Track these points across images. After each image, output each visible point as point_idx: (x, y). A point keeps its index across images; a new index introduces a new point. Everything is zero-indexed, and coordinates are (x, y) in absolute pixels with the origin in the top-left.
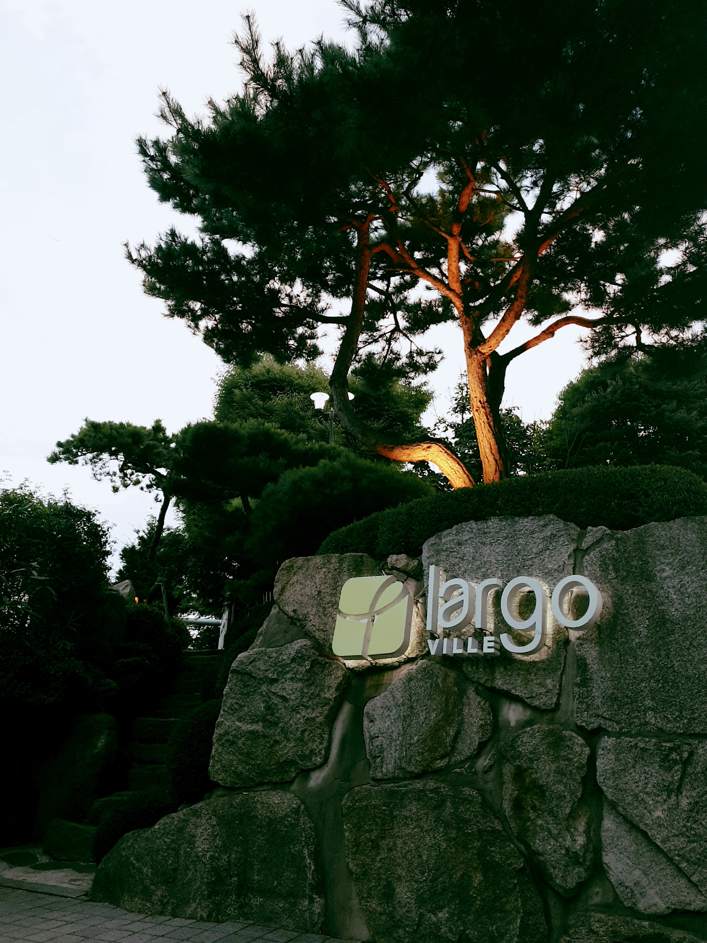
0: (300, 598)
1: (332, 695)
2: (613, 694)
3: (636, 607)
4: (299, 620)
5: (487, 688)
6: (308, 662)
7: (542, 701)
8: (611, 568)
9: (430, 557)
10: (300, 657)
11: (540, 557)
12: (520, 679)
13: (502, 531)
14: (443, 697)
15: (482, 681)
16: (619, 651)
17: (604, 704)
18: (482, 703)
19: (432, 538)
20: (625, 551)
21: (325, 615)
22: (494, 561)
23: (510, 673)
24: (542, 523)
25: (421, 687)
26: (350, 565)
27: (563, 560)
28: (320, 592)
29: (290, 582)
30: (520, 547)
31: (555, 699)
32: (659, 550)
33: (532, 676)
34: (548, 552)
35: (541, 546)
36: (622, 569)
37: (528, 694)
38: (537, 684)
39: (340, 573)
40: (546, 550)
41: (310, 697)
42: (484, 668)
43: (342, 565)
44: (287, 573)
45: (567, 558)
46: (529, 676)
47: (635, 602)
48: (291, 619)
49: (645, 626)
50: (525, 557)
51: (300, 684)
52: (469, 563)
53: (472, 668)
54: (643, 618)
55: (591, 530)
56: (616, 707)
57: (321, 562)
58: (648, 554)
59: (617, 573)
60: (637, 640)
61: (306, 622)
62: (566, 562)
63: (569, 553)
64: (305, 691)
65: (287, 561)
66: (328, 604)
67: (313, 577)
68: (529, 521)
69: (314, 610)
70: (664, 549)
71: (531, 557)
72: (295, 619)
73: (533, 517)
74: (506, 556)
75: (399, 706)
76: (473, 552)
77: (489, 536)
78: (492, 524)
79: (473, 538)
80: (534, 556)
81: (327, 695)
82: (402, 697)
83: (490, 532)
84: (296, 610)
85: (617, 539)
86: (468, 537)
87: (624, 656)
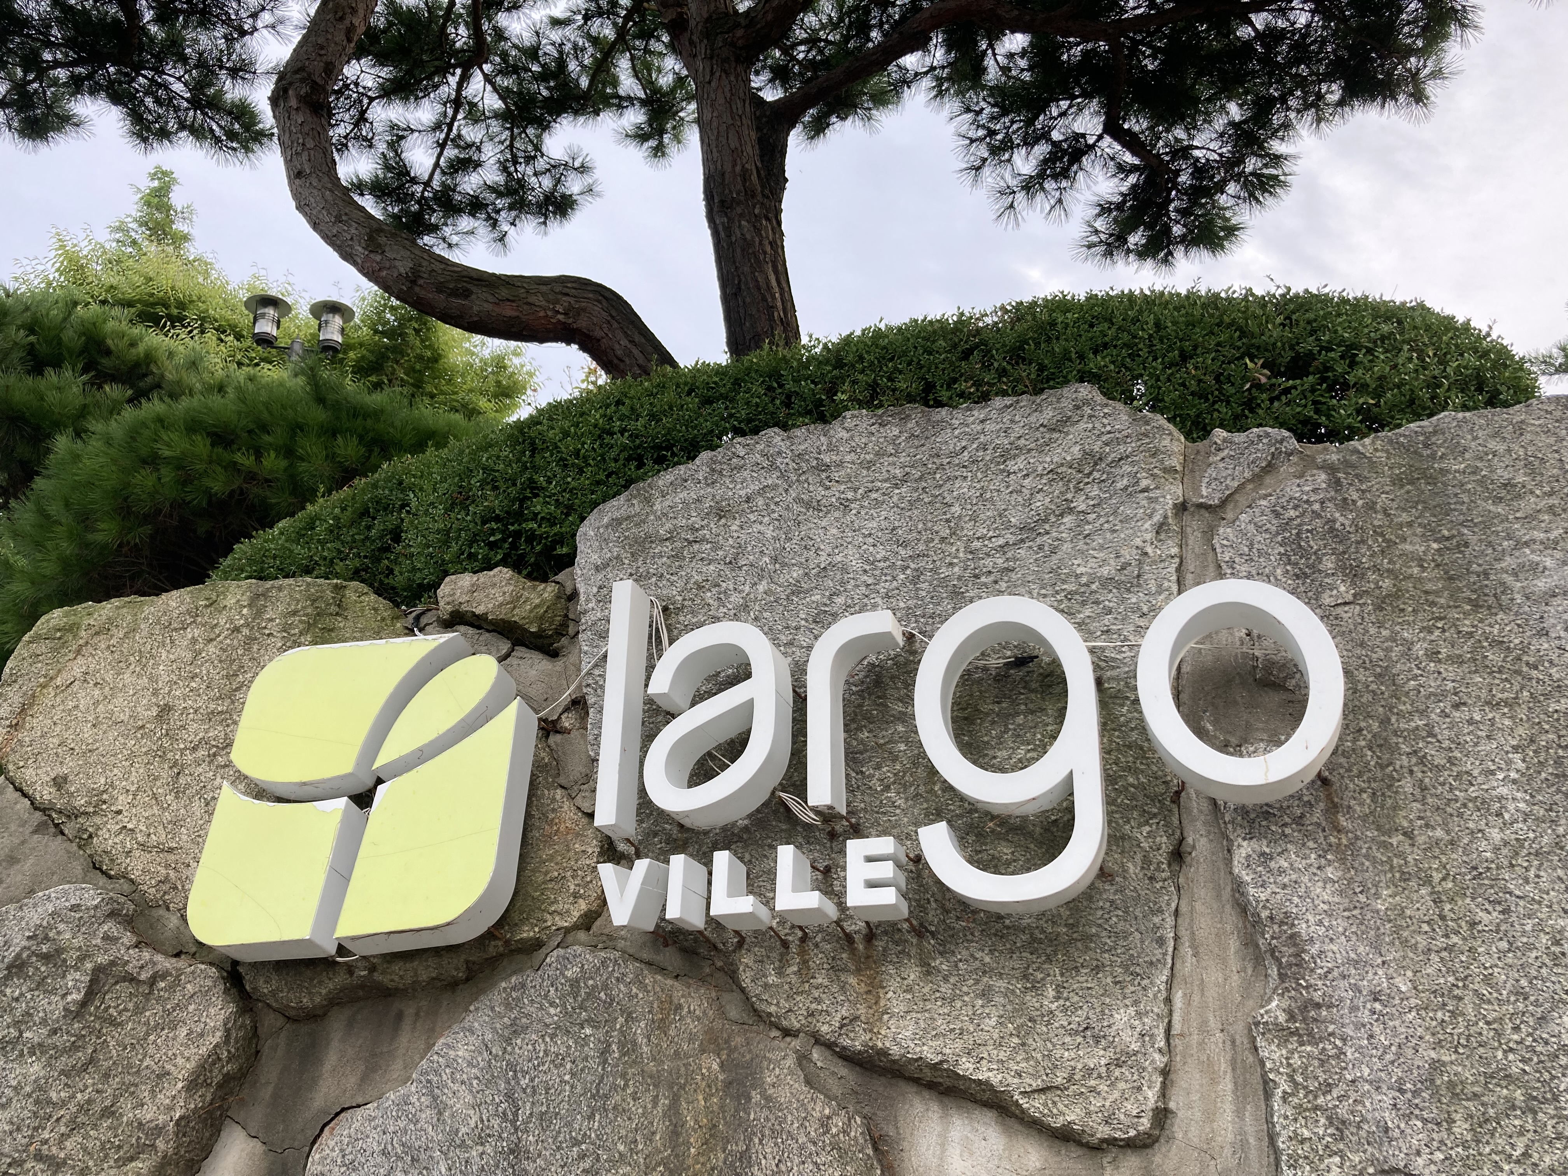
0: (88, 733)
1: (170, 1108)
2: (1437, 1066)
3: (1456, 706)
4: (73, 815)
5: (848, 1057)
6: (77, 975)
7: (1096, 1103)
8: (1329, 564)
9: (606, 566)
10: (46, 958)
11: (1039, 541)
12: (994, 1013)
13: (886, 460)
14: (655, 1101)
15: (825, 1029)
16: (1428, 881)
17: (1408, 1117)
18: (838, 1122)
19: (614, 502)
20: (1371, 506)
21: (178, 794)
22: (856, 564)
23: (946, 989)
24: (1048, 415)
25: (558, 1062)
26: (295, 613)
27: (1138, 542)
28: (166, 710)
29: (59, 681)
30: (956, 509)
31: (1151, 1095)
32: (1499, 500)
33: (1048, 999)
34: (1068, 520)
35: (1041, 502)
36: (1376, 569)
37: (1035, 1076)
38: (1073, 1033)
39: (251, 639)
40: (1062, 515)
41: (73, 1120)
42: (836, 970)
43: (259, 613)
44: (53, 650)
45: (1148, 536)
46: (1031, 1000)
47: (1450, 685)
48: (44, 810)
49: (1513, 775)
50: (976, 544)
51: (36, 1067)
52: (761, 578)
53: (780, 973)
54: (1500, 747)
55: (1225, 440)
56: (1461, 1127)
57: (183, 608)
58: (1455, 516)
59: (1353, 583)
60: (1496, 835)
61: (98, 820)
62: (1149, 550)
63: (1157, 518)
64: (54, 1096)
65: (57, 613)
66: (194, 749)
67: (145, 658)
68: (994, 415)
69: (138, 772)
70: (1519, 497)
71: (1001, 541)
72: (60, 812)
73: (1008, 401)
74: (904, 544)
75: (463, 1145)
76: (776, 539)
77: (836, 476)
78: (845, 435)
79: (775, 487)
80: (1012, 539)
81: (148, 1114)
82: (475, 1106)
83: (840, 464)
84: (65, 779)
85: (1330, 469)
86: (755, 487)
87: (1452, 900)
